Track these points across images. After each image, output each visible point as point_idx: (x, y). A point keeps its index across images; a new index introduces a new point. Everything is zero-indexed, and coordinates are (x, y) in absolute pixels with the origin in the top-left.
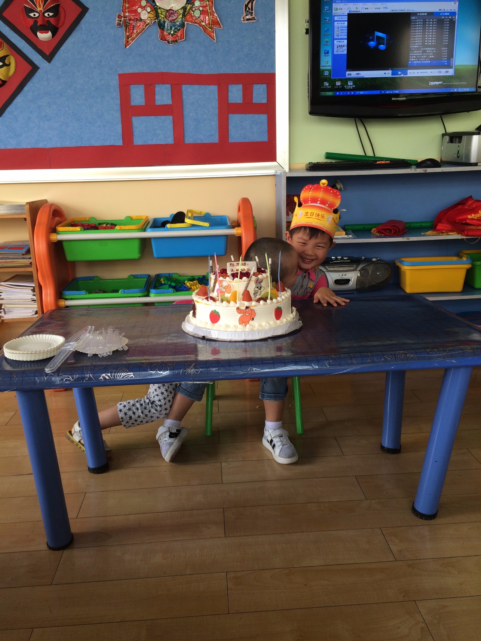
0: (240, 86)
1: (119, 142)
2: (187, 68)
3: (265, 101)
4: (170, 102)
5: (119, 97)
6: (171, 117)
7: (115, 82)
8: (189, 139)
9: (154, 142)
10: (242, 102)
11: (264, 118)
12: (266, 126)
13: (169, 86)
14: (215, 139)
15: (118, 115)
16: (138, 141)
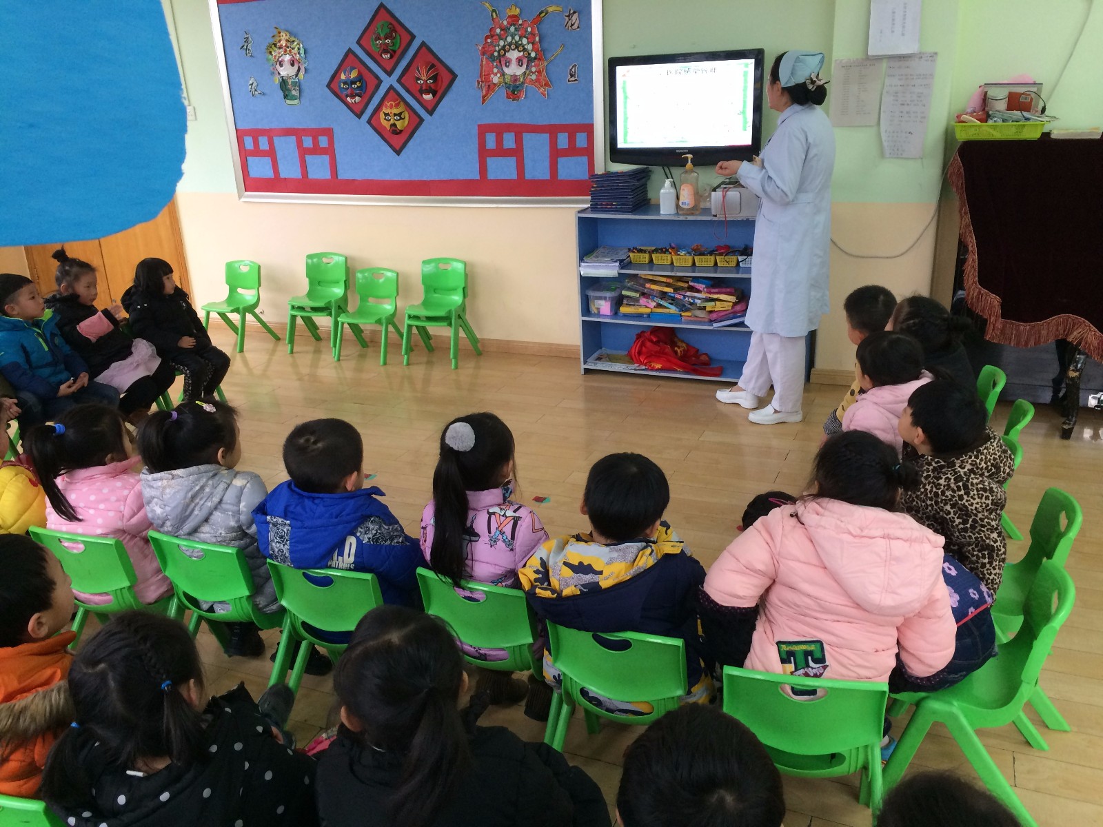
0: (566, 135)
1: (478, 177)
2: (526, 120)
3: (586, 146)
4: (513, 146)
5: (477, 142)
6: (514, 159)
7: (475, 131)
8: (528, 176)
9: (502, 177)
10: (567, 147)
11: (585, 159)
12: (586, 167)
13: (513, 134)
14: (547, 176)
15: (476, 156)
16: (491, 176)
